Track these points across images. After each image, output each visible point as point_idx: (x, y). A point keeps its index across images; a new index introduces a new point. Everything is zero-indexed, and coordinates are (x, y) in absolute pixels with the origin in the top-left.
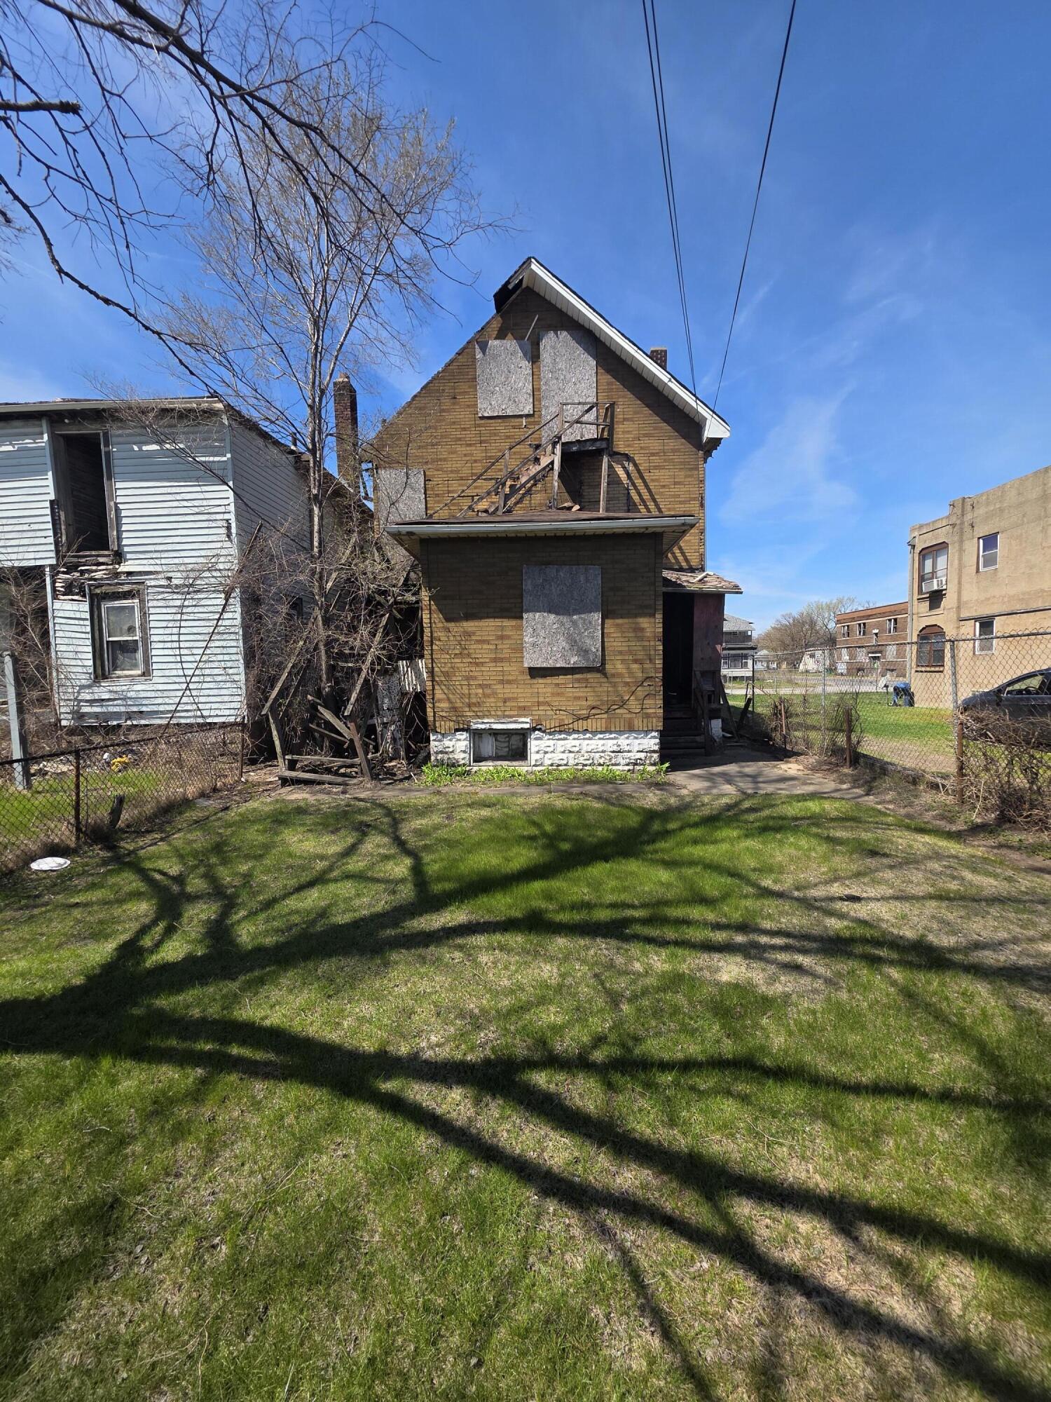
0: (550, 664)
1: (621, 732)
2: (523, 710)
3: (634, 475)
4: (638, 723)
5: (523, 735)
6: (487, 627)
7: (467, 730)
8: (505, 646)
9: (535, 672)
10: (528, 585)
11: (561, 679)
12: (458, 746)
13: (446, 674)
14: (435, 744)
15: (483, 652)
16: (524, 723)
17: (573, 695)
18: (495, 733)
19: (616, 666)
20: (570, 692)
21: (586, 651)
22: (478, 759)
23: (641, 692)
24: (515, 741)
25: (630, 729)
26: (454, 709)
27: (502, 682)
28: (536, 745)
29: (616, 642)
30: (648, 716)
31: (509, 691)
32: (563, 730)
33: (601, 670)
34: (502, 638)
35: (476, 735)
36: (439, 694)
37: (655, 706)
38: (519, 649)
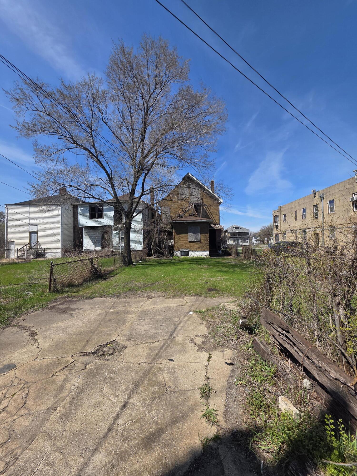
0: (192, 241)
1: (203, 251)
2: (188, 248)
3: (207, 208)
4: (206, 250)
5: (188, 252)
6: (183, 235)
7: (180, 251)
8: (186, 238)
9: (190, 242)
10: (189, 229)
11: (194, 243)
12: (178, 253)
13: (177, 242)
14: (175, 253)
15: (182, 239)
16: (188, 250)
17: (196, 245)
18: (184, 251)
19: (202, 241)
20: (195, 245)
21: (198, 239)
22: (181, 255)
23: (206, 245)
24: (187, 253)
25: (204, 251)
26: (178, 248)
27: (185, 244)
28: (190, 253)
29: (202, 238)
30: (207, 249)
31: (186, 245)
32: (194, 251)
33: (200, 242)
34: (185, 237)
35: (181, 252)
36: (176, 245)
37: (208, 247)
38: (188, 239)
